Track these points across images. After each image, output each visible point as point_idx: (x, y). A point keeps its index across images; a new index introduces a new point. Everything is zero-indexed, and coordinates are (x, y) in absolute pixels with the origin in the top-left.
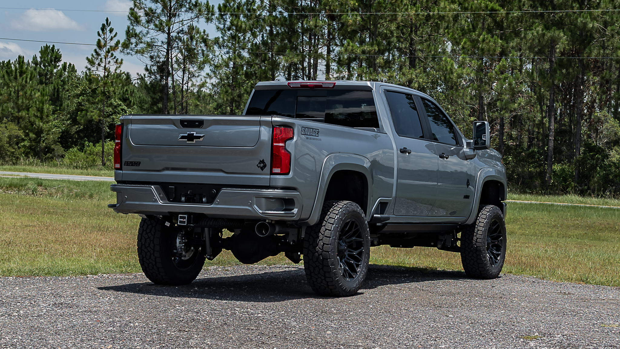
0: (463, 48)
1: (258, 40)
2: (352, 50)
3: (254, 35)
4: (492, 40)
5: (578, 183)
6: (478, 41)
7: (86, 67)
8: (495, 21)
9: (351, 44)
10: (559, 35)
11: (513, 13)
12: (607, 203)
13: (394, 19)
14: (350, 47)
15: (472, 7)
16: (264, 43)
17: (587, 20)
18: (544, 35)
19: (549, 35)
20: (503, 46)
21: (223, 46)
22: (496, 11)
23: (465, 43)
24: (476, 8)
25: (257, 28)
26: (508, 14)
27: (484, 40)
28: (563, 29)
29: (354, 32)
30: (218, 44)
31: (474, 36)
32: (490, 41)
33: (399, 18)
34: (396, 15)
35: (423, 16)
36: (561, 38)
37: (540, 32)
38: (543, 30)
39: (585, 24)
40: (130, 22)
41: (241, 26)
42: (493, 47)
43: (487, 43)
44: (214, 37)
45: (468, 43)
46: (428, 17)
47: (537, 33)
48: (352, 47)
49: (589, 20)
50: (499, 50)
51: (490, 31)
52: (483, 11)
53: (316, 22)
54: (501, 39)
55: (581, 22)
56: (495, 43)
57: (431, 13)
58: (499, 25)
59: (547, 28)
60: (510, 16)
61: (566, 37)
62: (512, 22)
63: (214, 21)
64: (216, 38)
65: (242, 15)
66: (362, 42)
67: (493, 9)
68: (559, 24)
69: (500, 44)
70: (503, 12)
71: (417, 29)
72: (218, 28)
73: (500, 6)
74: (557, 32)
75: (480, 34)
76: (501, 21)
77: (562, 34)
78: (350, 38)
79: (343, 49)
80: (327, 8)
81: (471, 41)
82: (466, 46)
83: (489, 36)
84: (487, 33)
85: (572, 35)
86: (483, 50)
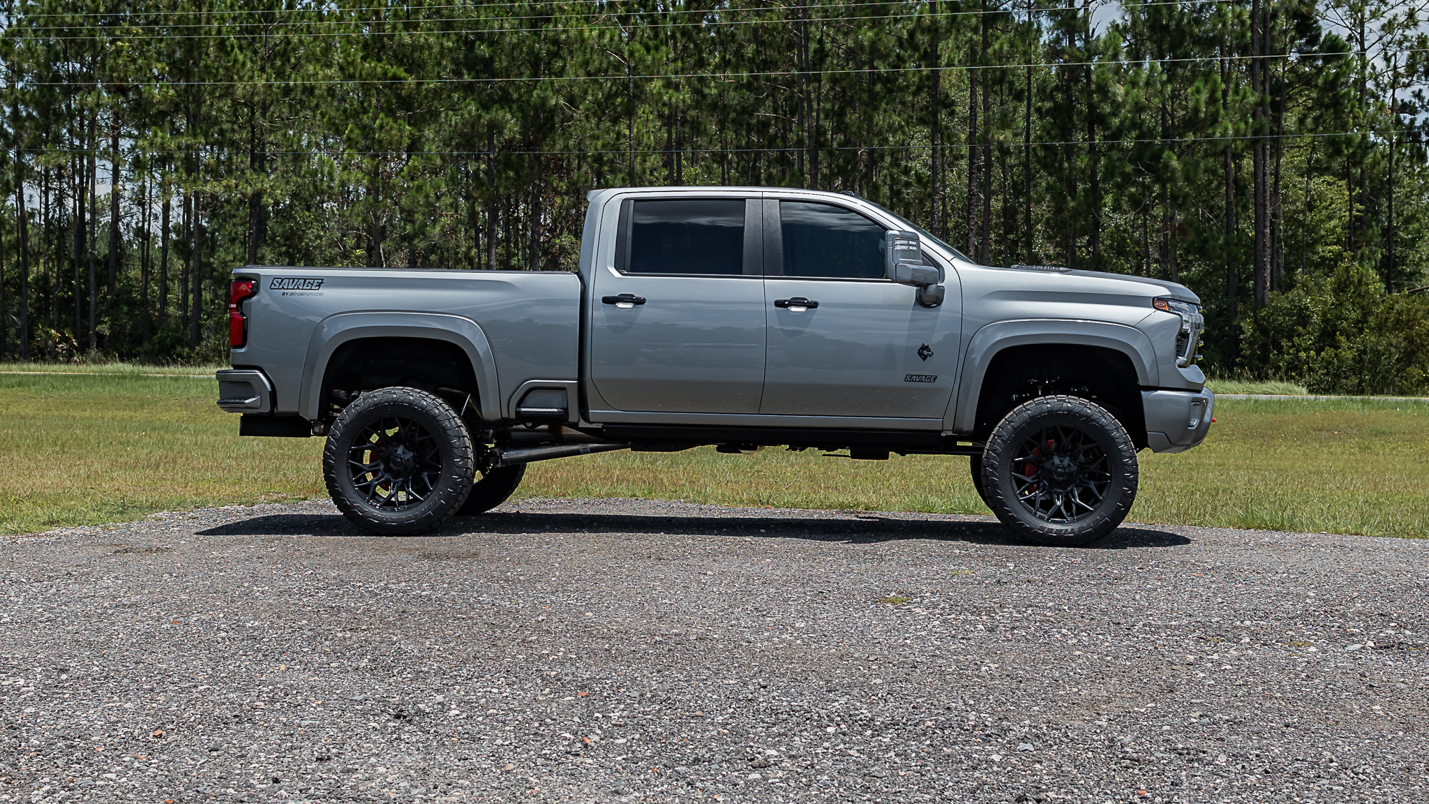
0: (349, 139)
2: (162, 144)
4: (395, 126)
6: (373, 130)
8: (399, 97)
9: (160, 134)
10: (503, 117)
11: (428, 84)
13: (228, 92)
14: (159, 140)
15: (361, 74)
17: (547, 93)
18: (480, 117)
19: (486, 118)
20: (413, 135)
22: (401, 79)
23: (351, 131)
24: (368, 74)
26: (419, 85)
27: (381, 127)
28: (510, 108)
29: (163, 114)
31: (365, 119)
32: (392, 128)
33: (239, 92)
34: (233, 86)
35: (278, 88)
36: (507, 122)
37: (474, 113)
38: (477, 110)
39: (544, 100)
42: (396, 138)
43: (387, 131)
45: (357, 131)
47: (470, 113)
48: (163, 138)
49: (549, 93)
50: (406, 141)
51: (390, 112)
52: (379, 79)
53: (98, 98)
54: (409, 125)
55: (539, 96)
56: (400, 130)
57: (291, 83)
58: (406, 103)
59: (485, 106)
60: (424, 87)
61: (514, 120)
62: (426, 97)
66: (176, 132)
67: (395, 77)
68: (504, 100)
69: (407, 133)
70: (411, 81)
71: (265, 109)
73: (406, 71)
74: (501, 113)
75: (375, 118)
76: (409, 96)
77: (509, 116)
78: (154, 124)
79: (146, 143)
80: (115, 75)
81: (363, 128)
82: (353, 136)
83: (391, 120)
84: (387, 116)
85: (525, 117)
86: (380, 142)
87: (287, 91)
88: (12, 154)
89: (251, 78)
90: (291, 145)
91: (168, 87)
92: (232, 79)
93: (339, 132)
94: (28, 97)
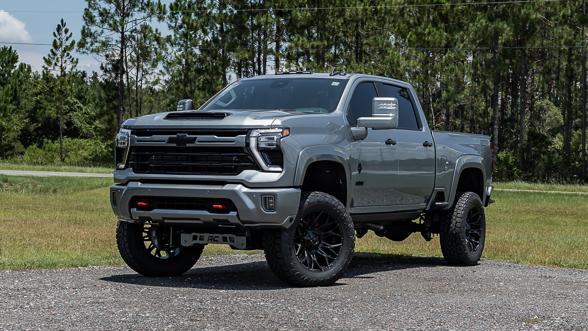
0: (409, 41)
1: (209, 38)
2: (302, 45)
3: (205, 33)
4: (437, 32)
5: (523, 170)
6: (424, 34)
7: (44, 67)
8: (440, 14)
9: (301, 39)
10: (503, 26)
11: (458, 6)
12: (553, 189)
13: (342, 13)
14: (300, 42)
16: (215, 40)
17: (530, 11)
18: (487, 26)
19: (492, 26)
20: (448, 38)
21: (175, 44)
23: (411, 36)
25: (207, 26)
26: (452, 7)
27: (429, 33)
28: (507, 20)
29: (303, 27)
30: (170, 41)
31: (419, 30)
32: (435, 34)
33: (348, 14)
34: (343, 10)
35: (371, 11)
36: (505, 29)
37: (484, 24)
38: (486, 22)
39: (528, 15)
40: (85, 22)
41: (192, 24)
42: (439, 40)
43: (432, 35)
44: (166, 35)
45: (414, 36)
47: (481, 25)
48: (303, 41)
49: (532, 11)
50: (444, 42)
51: (435, 24)
52: (428, 4)
53: (267, 19)
54: (446, 32)
55: (525, 13)
56: (440, 35)
57: (379, 7)
58: (444, 18)
59: (491, 20)
60: (455, 8)
61: (509, 28)
62: (456, 15)
63: (166, 20)
64: (168, 36)
65: (193, 14)
66: (310, 37)
67: (438, 2)
68: (503, 16)
69: (445, 37)
70: (448, 5)
71: (363, 24)
72: (170, 26)
74: (501, 24)
75: (426, 27)
76: (447, 14)
77: (506, 26)
78: (298, 33)
79: (293, 44)
80: (277, 5)
81: (417, 34)
82: (412, 39)
83: (435, 29)
84: (433, 26)
85: (516, 27)
86: (428, 42)
87: (376, 12)
88: (221, 51)
89: (355, 5)
90: (378, 45)
91: (307, 11)
92: (344, 6)
93: (404, 37)
94: (227, 18)
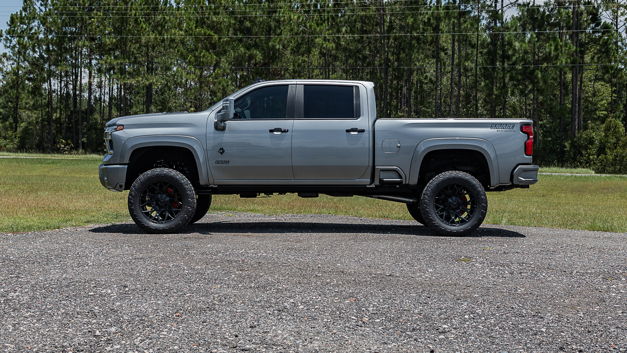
1: (37, 55)
2: (110, 62)
3: (34, 51)
6: (200, 57)
8: (211, 43)
9: (109, 58)
10: (256, 53)
11: (224, 38)
13: (138, 41)
14: (109, 60)
15: (195, 34)
16: (41, 56)
17: (276, 43)
18: (245, 53)
19: (248, 53)
20: (217, 60)
21: (10, 59)
22: (212, 36)
23: (191, 58)
24: (198, 34)
26: (220, 38)
27: (204, 56)
28: (259, 49)
29: (110, 49)
30: (6, 57)
31: (197, 53)
32: (208, 57)
33: (143, 41)
34: (140, 38)
35: (160, 39)
36: (258, 55)
38: (244, 50)
39: (274, 46)
41: (26, 45)
42: (210, 61)
43: (206, 58)
44: (3, 53)
45: (193, 58)
46: (163, 41)
47: (241, 51)
48: (110, 60)
50: (214, 62)
51: (207, 50)
52: (202, 36)
53: (84, 43)
54: (215, 56)
55: (272, 44)
56: (211, 58)
57: (166, 37)
58: (214, 46)
59: (248, 49)
60: (221, 40)
61: (261, 54)
62: (222, 44)
63: (2, 41)
64: (4, 53)
65: (26, 37)
66: (116, 57)
67: (209, 35)
68: (256, 46)
69: (214, 59)
70: (216, 36)
71: (153, 48)
72: (5, 46)
73: (214, 33)
74: (255, 51)
75: (201, 52)
76: (215, 43)
77: (258, 52)
78: (107, 54)
79: (103, 62)
80: (91, 33)
81: (195, 57)
82: (191, 60)
83: (208, 53)
84: (206, 52)
85: (264, 54)
86: (203, 62)
88: (46, 66)
89: (149, 35)
90: (165, 64)
91: (113, 38)
92: (140, 35)
93: (185, 59)
94: (54, 41)
